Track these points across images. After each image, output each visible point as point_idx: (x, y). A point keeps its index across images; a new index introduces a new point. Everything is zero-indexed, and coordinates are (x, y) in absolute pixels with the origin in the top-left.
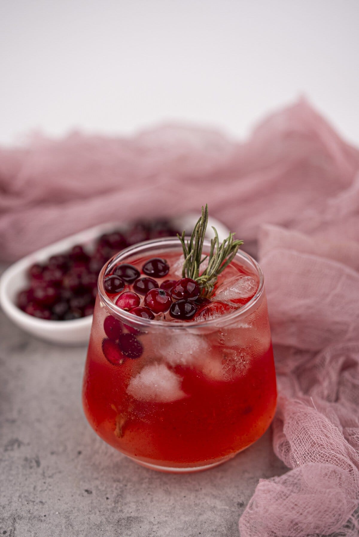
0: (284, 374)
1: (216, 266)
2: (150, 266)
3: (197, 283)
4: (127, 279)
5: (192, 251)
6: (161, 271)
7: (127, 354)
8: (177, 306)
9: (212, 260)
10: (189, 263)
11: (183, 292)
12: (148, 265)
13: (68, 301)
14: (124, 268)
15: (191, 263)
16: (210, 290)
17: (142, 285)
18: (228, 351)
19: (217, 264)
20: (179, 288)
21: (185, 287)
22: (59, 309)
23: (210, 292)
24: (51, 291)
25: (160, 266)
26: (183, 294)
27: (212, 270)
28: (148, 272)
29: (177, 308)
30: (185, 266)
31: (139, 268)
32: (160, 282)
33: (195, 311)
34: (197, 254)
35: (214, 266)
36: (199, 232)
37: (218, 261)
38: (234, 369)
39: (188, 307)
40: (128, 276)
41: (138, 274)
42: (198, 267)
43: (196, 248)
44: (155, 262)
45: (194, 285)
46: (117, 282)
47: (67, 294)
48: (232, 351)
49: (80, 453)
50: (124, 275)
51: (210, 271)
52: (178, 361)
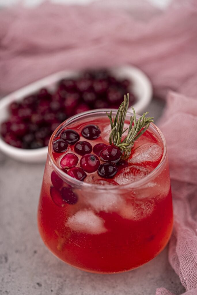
0: (178, 199)
1: (133, 137)
2: (87, 131)
3: (119, 149)
4: (70, 142)
5: (117, 125)
6: (94, 135)
7: (66, 201)
8: (103, 168)
9: (131, 132)
10: (114, 132)
11: (108, 156)
12: (86, 129)
13: (34, 133)
14: (68, 133)
15: (116, 133)
16: (128, 154)
17: (80, 147)
18: (138, 203)
19: (134, 135)
20: (106, 152)
21: (110, 152)
22: (28, 138)
23: (128, 155)
24: (22, 126)
25: (94, 131)
26: (108, 157)
27: (130, 139)
28: (85, 136)
29: (103, 169)
30: (112, 134)
31: (79, 132)
32: (93, 144)
33: (116, 172)
34: (120, 126)
35: (131, 136)
36: (122, 112)
37: (135, 133)
38: (142, 213)
39: (111, 169)
40: (71, 140)
41: (78, 137)
42: (120, 136)
43: (120, 123)
44: (91, 128)
45: (116, 150)
46: (62, 145)
47: (33, 127)
48: (141, 202)
49: (35, 252)
50: (68, 138)
51: (129, 139)
52: (102, 209)
